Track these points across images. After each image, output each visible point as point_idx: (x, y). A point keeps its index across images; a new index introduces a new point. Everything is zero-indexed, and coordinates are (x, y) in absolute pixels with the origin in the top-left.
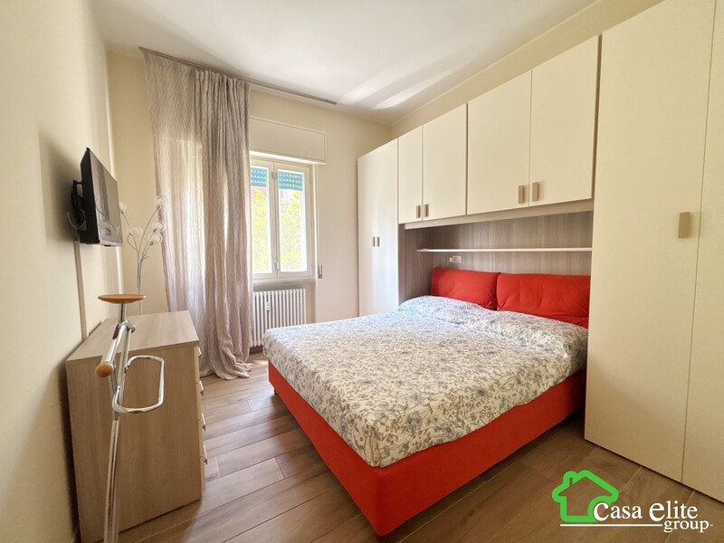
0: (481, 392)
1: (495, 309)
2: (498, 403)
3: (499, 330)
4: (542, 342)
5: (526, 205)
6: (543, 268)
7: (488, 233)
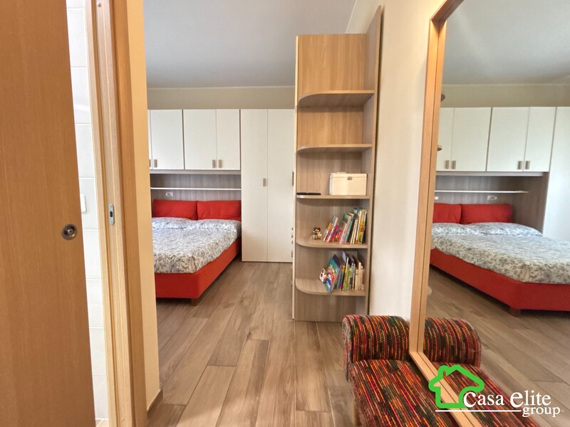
0: (217, 244)
1: (197, 219)
2: (221, 248)
3: (206, 227)
4: (226, 228)
5: (216, 169)
6: (219, 198)
7: (190, 180)
